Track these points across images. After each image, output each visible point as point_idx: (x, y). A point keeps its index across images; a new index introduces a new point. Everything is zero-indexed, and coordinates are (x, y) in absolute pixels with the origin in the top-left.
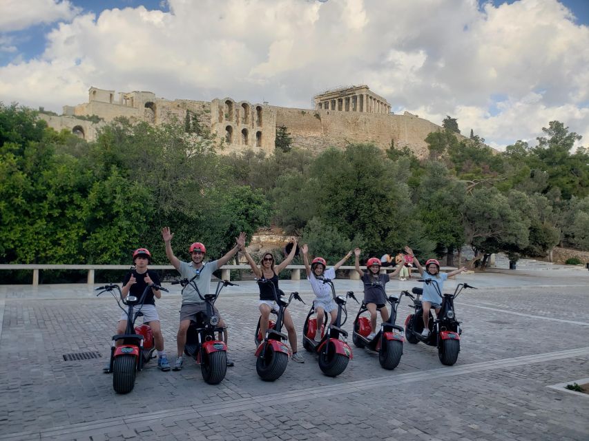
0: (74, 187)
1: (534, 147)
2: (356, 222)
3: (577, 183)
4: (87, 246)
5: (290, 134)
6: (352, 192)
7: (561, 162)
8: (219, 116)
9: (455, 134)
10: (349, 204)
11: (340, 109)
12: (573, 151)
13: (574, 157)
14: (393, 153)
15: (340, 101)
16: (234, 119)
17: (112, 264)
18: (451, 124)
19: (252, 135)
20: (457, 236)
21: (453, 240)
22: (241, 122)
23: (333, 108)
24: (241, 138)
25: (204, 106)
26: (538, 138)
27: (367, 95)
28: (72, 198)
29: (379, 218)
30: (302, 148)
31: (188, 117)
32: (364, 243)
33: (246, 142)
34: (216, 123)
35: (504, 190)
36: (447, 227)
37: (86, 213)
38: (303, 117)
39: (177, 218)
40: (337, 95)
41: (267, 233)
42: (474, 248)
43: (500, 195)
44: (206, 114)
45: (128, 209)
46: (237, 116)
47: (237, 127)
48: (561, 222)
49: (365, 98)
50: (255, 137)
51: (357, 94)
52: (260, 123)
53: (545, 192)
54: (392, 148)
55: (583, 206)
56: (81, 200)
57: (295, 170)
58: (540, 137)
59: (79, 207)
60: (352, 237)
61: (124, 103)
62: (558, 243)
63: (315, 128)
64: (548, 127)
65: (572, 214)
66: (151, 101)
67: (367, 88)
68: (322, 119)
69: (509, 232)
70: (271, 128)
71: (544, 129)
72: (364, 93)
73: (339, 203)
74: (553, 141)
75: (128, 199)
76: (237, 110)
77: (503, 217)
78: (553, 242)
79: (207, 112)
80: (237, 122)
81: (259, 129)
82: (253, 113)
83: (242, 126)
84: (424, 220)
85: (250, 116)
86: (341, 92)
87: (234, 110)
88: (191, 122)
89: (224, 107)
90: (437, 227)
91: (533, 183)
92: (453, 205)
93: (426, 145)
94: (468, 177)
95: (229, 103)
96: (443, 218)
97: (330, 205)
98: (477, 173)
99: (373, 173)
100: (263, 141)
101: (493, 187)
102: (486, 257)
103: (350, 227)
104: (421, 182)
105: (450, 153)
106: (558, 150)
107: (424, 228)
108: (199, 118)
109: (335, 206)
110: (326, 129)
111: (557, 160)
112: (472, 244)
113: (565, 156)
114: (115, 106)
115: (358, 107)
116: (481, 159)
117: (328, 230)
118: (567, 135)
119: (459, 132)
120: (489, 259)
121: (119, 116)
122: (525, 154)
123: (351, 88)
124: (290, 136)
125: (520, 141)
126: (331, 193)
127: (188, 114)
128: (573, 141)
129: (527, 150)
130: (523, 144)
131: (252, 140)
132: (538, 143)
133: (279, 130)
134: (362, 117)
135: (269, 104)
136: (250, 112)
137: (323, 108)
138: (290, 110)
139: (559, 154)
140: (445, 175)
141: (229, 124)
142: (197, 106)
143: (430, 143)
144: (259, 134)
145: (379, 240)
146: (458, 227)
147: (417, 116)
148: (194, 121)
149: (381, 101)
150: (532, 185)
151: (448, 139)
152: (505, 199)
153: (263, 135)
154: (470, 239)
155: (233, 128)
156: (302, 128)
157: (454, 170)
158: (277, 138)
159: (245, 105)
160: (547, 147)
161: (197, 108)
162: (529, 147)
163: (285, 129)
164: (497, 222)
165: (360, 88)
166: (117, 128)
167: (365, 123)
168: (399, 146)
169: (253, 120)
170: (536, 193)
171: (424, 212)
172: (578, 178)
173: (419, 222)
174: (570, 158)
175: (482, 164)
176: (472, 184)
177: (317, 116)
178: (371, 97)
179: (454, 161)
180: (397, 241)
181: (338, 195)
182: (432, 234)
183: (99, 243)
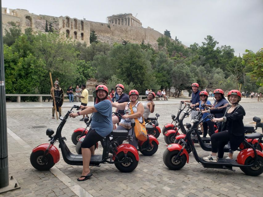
0: (11, 60)
1: (201, 46)
2: (130, 77)
3: (216, 62)
4: (16, 86)
5: (96, 34)
6: (129, 64)
7: (211, 53)
8: (63, 24)
9: (170, 39)
10: (128, 69)
11: (119, 24)
12: (215, 49)
13: (215, 51)
14: (143, 46)
15: (119, 20)
16: (70, 27)
17: (28, 94)
18: (167, 33)
19: (79, 34)
20: (169, 83)
21: (167, 85)
22: (73, 28)
23: (116, 23)
24: (74, 36)
25: (54, 19)
26: (202, 43)
27: (132, 18)
28: (10, 64)
29: (140, 76)
30: (102, 41)
31: (47, 24)
32: (133, 86)
33: (76, 37)
34: (61, 28)
35: (188, 65)
36: (165, 79)
37: (16, 72)
38: (102, 27)
39: (55, 74)
40: (118, 17)
41: (89, 81)
42: (175, 88)
43: (187, 66)
44: (55, 23)
45: (36, 71)
46: (72, 25)
47: (71, 30)
48: (209, 78)
49: (130, 19)
50: (80, 36)
51: (127, 17)
52: (83, 29)
53: (204, 65)
54: (143, 43)
55: (217, 72)
56: (14, 66)
57: (102, 53)
58: (203, 42)
59: (13, 69)
60: (129, 84)
61: (12, 14)
62: (207, 86)
63: (108, 33)
64: (206, 38)
65: (213, 75)
66: (29, 15)
67: (131, 15)
68: (111, 28)
69: (189, 82)
70: (87, 31)
71: (205, 39)
72: (130, 17)
73: (124, 69)
74: (208, 44)
75: (36, 66)
76: (72, 22)
77: (187, 76)
78: (205, 86)
79: (56, 22)
80: (72, 28)
81: (82, 32)
82: (79, 24)
83: (74, 30)
84: (156, 77)
85: (78, 25)
86: (120, 16)
87: (70, 22)
88: (48, 27)
89: (65, 20)
90: (161, 79)
91: (199, 61)
92: (168, 70)
93: (157, 43)
94: (174, 59)
95: (68, 18)
96: (164, 76)
97: (120, 69)
98: (178, 57)
99: (137, 56)
100: (84, 37)
101: (184, 64)
102: (180, 92)
103: (128, 79)
104: (156, 60)
105: (167, 47)
106: (210, 48)
107: (156, 80)
108: (52, 25)
109: (122, 70)
110: (113, 33)
111: (209, 52)
112: (175, 87)
113: (212, 51)
114: (7, 16)
115: (127, 23)
116: (180, 50)
117: (119, 80)
118: (214, 41)
119: (171, 37)
120: (181, 92)
121: (10, 21)
122: (197, 49)
123: (124, 14)
124: (96, 35)
125: (195, 43)
126: (120, 64)
127: (47, 22)
128: (215, 44)
129: (198, 47)
130: (197, 44)
131: (79, 37)
132: (202, 45)
133: (91, 32)
134: (129, 28)
135: (86, 20)
136: (78, 24)
137: (111, 23)
138: (96, 23)
139: (210, 50)
140: (165, 58)
141: (68, 29)
142: (51, 19)
143: (159, 42)
144: (82, 34)
145: (139, 85)
146: (170, 80)
147: (153, 29)
148: (50, 26)
149: (138, 21)
150: (199, 62)
151: (167, 41)
152: (189, 68)
153: (84, 35)
154: (174, 84)
155: (70, 30)
156: (102, 32)
157: (168, 55)
158: (90, 36)
159: (75, 20)
160: (205, 46)
161: (51, 20)
162: (199, 45)
163: (94, 32)
164: (185, 78)
165: (129, 15)
166: (16, 29)
167: (130, 31)
168: (146, 43)
169: (79, 27)
170: (201, 66)
171: (157, 73)
172: (216, 60)
173: (155, 78)
174: (214, 52)
175: (180, 53)
176: (176, 61)
177: (109, 27)
178: (133, 19)
179: (169, 51)
180: (146, 85)
181: (123, 66)
182: (159, 83)
183: (22, 85)
